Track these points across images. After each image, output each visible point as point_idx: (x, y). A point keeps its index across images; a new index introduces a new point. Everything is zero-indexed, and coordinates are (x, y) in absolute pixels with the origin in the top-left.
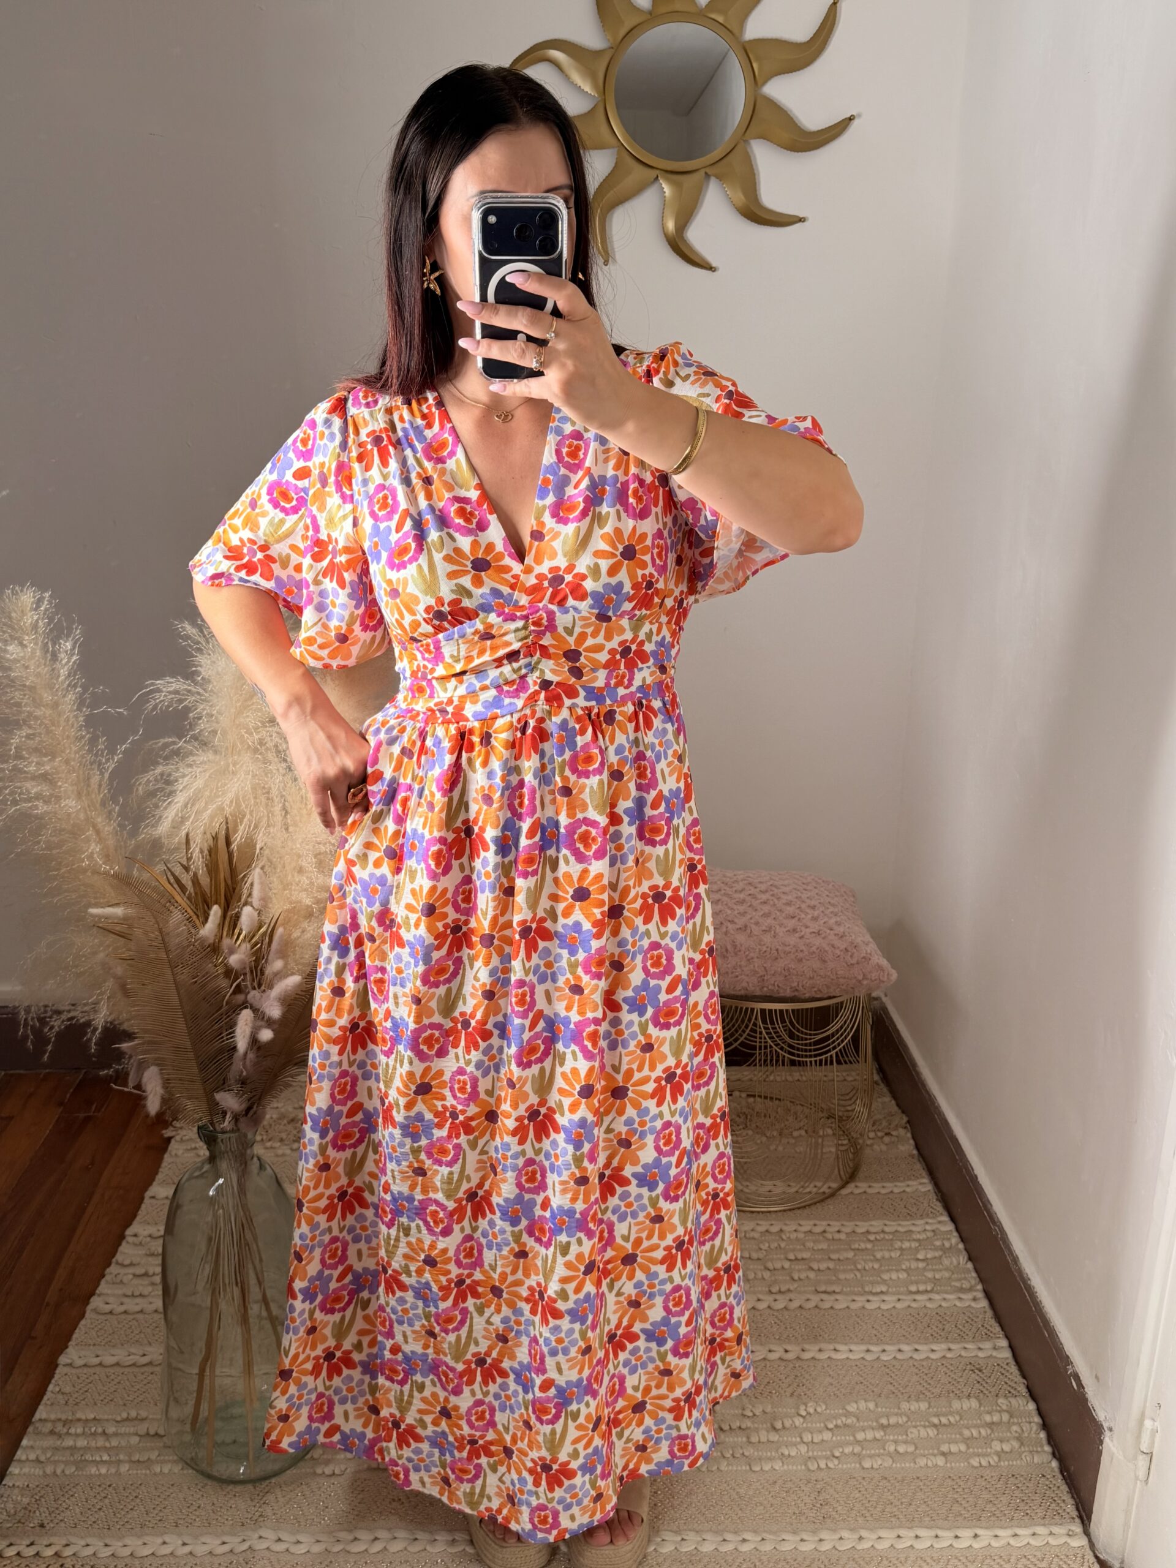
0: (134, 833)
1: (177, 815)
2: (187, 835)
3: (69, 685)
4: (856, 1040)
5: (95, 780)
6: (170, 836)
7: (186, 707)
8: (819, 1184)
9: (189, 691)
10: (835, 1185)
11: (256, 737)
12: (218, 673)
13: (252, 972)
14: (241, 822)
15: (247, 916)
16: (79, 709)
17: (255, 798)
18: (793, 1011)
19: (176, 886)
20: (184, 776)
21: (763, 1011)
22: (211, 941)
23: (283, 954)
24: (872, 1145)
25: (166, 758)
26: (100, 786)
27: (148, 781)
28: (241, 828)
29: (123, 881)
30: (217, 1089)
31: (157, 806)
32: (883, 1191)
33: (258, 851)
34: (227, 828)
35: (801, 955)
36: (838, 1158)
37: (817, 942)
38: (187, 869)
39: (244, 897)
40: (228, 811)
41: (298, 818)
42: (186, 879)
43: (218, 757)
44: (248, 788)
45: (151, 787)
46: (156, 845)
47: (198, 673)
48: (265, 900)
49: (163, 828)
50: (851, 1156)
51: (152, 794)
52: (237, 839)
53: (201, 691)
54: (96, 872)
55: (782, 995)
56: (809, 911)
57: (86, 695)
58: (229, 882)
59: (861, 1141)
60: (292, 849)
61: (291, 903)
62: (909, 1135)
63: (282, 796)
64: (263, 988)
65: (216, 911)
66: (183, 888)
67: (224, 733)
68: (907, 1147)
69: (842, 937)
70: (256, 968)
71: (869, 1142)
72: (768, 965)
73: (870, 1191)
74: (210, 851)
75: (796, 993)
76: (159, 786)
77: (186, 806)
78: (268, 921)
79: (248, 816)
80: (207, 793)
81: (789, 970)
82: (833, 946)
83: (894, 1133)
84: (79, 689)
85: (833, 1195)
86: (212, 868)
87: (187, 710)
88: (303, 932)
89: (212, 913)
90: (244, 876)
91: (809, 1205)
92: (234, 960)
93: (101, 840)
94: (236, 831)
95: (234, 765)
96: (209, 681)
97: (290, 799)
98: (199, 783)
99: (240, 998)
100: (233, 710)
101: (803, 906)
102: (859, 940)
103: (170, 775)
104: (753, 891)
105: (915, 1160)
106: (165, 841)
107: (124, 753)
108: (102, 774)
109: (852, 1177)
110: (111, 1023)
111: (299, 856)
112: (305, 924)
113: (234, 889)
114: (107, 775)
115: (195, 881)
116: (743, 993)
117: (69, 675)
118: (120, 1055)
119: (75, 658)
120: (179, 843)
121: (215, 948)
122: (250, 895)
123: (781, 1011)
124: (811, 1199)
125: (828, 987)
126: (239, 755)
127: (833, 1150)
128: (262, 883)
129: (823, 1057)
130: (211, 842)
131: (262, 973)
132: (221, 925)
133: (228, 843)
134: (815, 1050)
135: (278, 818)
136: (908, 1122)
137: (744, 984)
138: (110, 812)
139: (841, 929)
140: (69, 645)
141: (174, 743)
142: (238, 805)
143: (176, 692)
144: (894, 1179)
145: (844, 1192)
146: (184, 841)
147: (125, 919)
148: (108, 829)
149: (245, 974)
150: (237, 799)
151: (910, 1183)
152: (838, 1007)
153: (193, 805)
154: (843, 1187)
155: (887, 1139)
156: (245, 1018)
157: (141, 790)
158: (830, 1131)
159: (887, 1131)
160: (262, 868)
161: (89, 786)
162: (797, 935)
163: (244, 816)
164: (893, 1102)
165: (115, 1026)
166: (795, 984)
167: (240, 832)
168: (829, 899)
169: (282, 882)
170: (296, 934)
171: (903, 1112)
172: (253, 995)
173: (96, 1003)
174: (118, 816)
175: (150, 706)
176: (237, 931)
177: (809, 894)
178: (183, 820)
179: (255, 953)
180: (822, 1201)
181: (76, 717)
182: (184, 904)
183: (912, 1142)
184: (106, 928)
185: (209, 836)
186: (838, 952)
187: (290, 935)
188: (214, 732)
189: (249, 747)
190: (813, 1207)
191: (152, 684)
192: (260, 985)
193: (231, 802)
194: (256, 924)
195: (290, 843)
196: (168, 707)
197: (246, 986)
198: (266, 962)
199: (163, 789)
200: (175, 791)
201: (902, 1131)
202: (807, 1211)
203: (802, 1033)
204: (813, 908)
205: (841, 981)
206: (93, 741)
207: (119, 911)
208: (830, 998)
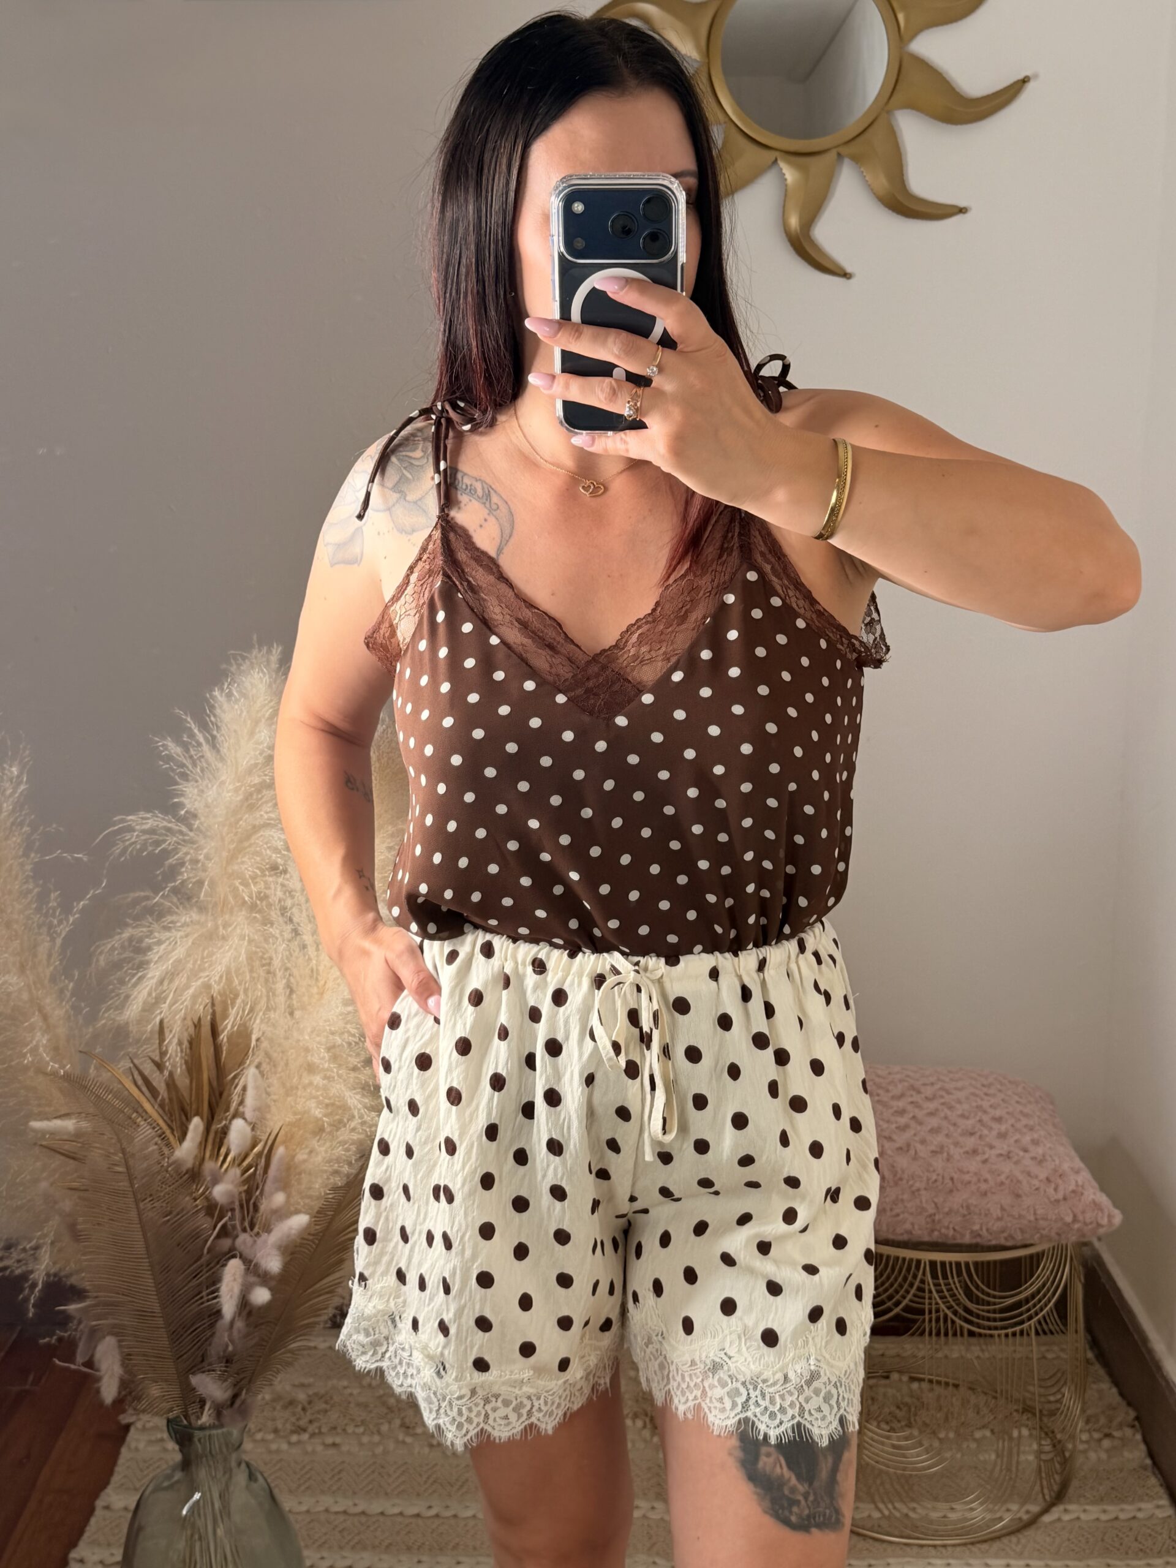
0: (92, 1018)
1: (150, 994)
2: (161, 1022)
3: (13, 824)
4: (1062, 1306)
5: (43, 949)
6: (141, 1021)
7: (164, 850)
8: (1014, 1507)
9: (169, 830)
10: (1035, 1509)
11: (254, 889)
12: (207, 806)
13: (241, 1206)
14: (233, 1004)
15: (238, 1132)
16: (26, 855)
17: (251, 971)
18: (976, 1264)
19: (144, 1089)
20: (159, 943)
21: (933, 1264)
22: (189, 1164)
23: (284, 1185)
24: (1085, 1452)
25: (137, 918)
26: (50, 956)
27: (113, 949)
28: (233, 1012)
29: (75, 1084)
30: (195, 1368)
31: (122, 982)
32: (1104, 1517)
33: (253, 1043)
34: (214, 1014)
35: (984, 1187)
36: (1040, 1471)
37: (1006, 1167)
38: (159, 1066)
39: (234, 1105)
40: (216, 989)
41: (306, 999)
42: (159, 1081)
43: (203, 918)
44: (243, 957)
45: (116, 956)
46: (121, 1033)
47: (180, 805)
48: (262, 1110)
49: (133, 1011)
50: (1058, 1466)
51: (117, 966)
52: (228, 1027)
53: (184, 829)
54: (40, 1071)
55: (959, 1241)
56: (995, 1126)
57: (35, 836)
58: (215, 1084)
59: (1070, 1446)
60: (298, 1041)
61: (295, 1114)
62: (1139, 1437)
63: (287, 969)
64: (256, 1229)
65: (196, 1124)
66: (153, 1092)
67: (212, 884)
68: (1136, 1454)
69: (1040, 1161)
70: (248, 1201)
71: (1081, 1447)
72: (939, 1200)
73: (1083, 1516)
74: (191, 1043)
75: (978, 1240)
76: (127, 954)
77: (161, 982)
78: (264, 1138)
79: (242, 996)
80: (190, 965)
81: (968, 1207)
82: (1029, 1174)
83: (1117, 1434)
84: (26, 829)
85: (1033, 1521)
86: (193, 1065)
87: (166, 854)
88: (311, 1152)
89: (191, 1127)
90: (235, 1077)
91: (999, 1538)
92: (220, 1192)
93: (48, 1028)
94: (225, 1016)
95: (224, 928)
96: (195, 816)
97: (295, 972)
98: (180, 952)
99: (226, 1243)
100: (225, 854)
101: (986, 1118)
102: (1066, 1166)
103: (140, 940)
104: (917, 1098)
105: (1149, 1474)
106: (133, 1029)
107: (83, 911)
108: (53, 940)
109: (1059, 1497)
110: (55, 1275)
111: (307, 1050)
112: (314, 1143)
113: (221, 1094)
114: (59, 941)
115: (171, 1084)
116: (905, 1237)
117: (13, 811)
118: (65, 1320)
119: (22, 787)
120: (152, 1032)
121: (194, 1175)
122: (241, 1102)
123: (958, 1264)
124: (1004, 1527)
125: (1022, 1231)
126: (231, 913)
127: (1031, 1458)
128: (257, 1088)
129: (1018, 1328)
130: (192, 1030)
131: (256, 1208)
132: (204, 1144)
133: (215, 1032)
134: (1002, 1320)
135: (281, 1000)
136: (1137, 1418)
137: (908, 1226)
138: (61, 991)
139: (1040, 1150)
140: (15, 770)
141: (147, 898)
142: (229, 980)
143: (152, 831)
144: (1121, 1500)
145: (1047, 1518)
146: (157, 1028)
147: (78, 1135)
148: (58, 1013)
149: (233, 1210)
150: (228, 972)
151: (1143, 1505)
152: (1035, 1260)
153: (171, 981)
154: (1046, 1511)
155: (1106, 1443)
156: (233, 1270)
157: (102, 963)
158: (1025, 1432)
159: (1106, 1431)
160: (258, 1067)
161: (35, 955)
162: (979, 1158)
163: (237, 996)
164: (1114, 1390)
165: (60, 1279)
166: (976, 1227)
167: (231, 1018)
168: (1019, 1108)
169: (283, 1085)
170: (301, 1156)
171: (1129, 1404)
172: (243, 1240)
173: (37, 1248)
174: (73, 995)
175: (117, 850)
176: (223, 1151)
177: (993, 1101)
178: (159, 1000)
179: (246, 1181)
180: (1018, 1531)
181: (22, 865)
182: (155, 1115)
183: (1143, 1447)
184: (52, 1147)
185: (190, 1023)
186: (1036, 1182)
187: (293, 1157)
188: (201, 883)
189: (244, 902)
190: (1005, 1540)
191: (122, 821)
192: (252, 1226)
193: (221, 977)
194: (248, 1142)
195: (295, 1034)
196: (141, 850)
197: (234, 1227)
198: (262, 1193)
199: (129, 960)
200: (148, 962)
201: (1128, 1432)
202: (996, 1545)
203: (988, 1295)
204: (999, 1120)
205: (1042, 1223)
206: (43, 898)
207: (69, 1125)
208: (1025, 1246)
